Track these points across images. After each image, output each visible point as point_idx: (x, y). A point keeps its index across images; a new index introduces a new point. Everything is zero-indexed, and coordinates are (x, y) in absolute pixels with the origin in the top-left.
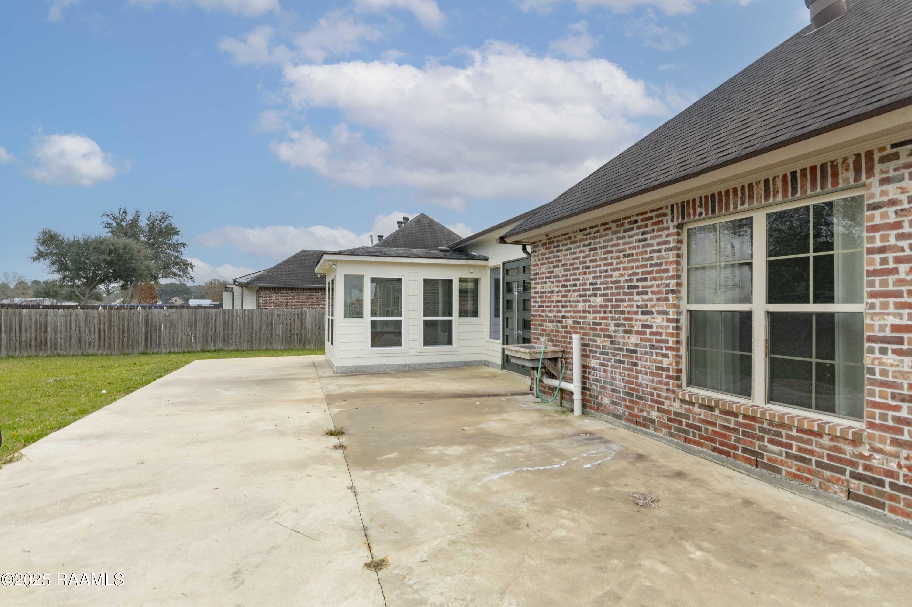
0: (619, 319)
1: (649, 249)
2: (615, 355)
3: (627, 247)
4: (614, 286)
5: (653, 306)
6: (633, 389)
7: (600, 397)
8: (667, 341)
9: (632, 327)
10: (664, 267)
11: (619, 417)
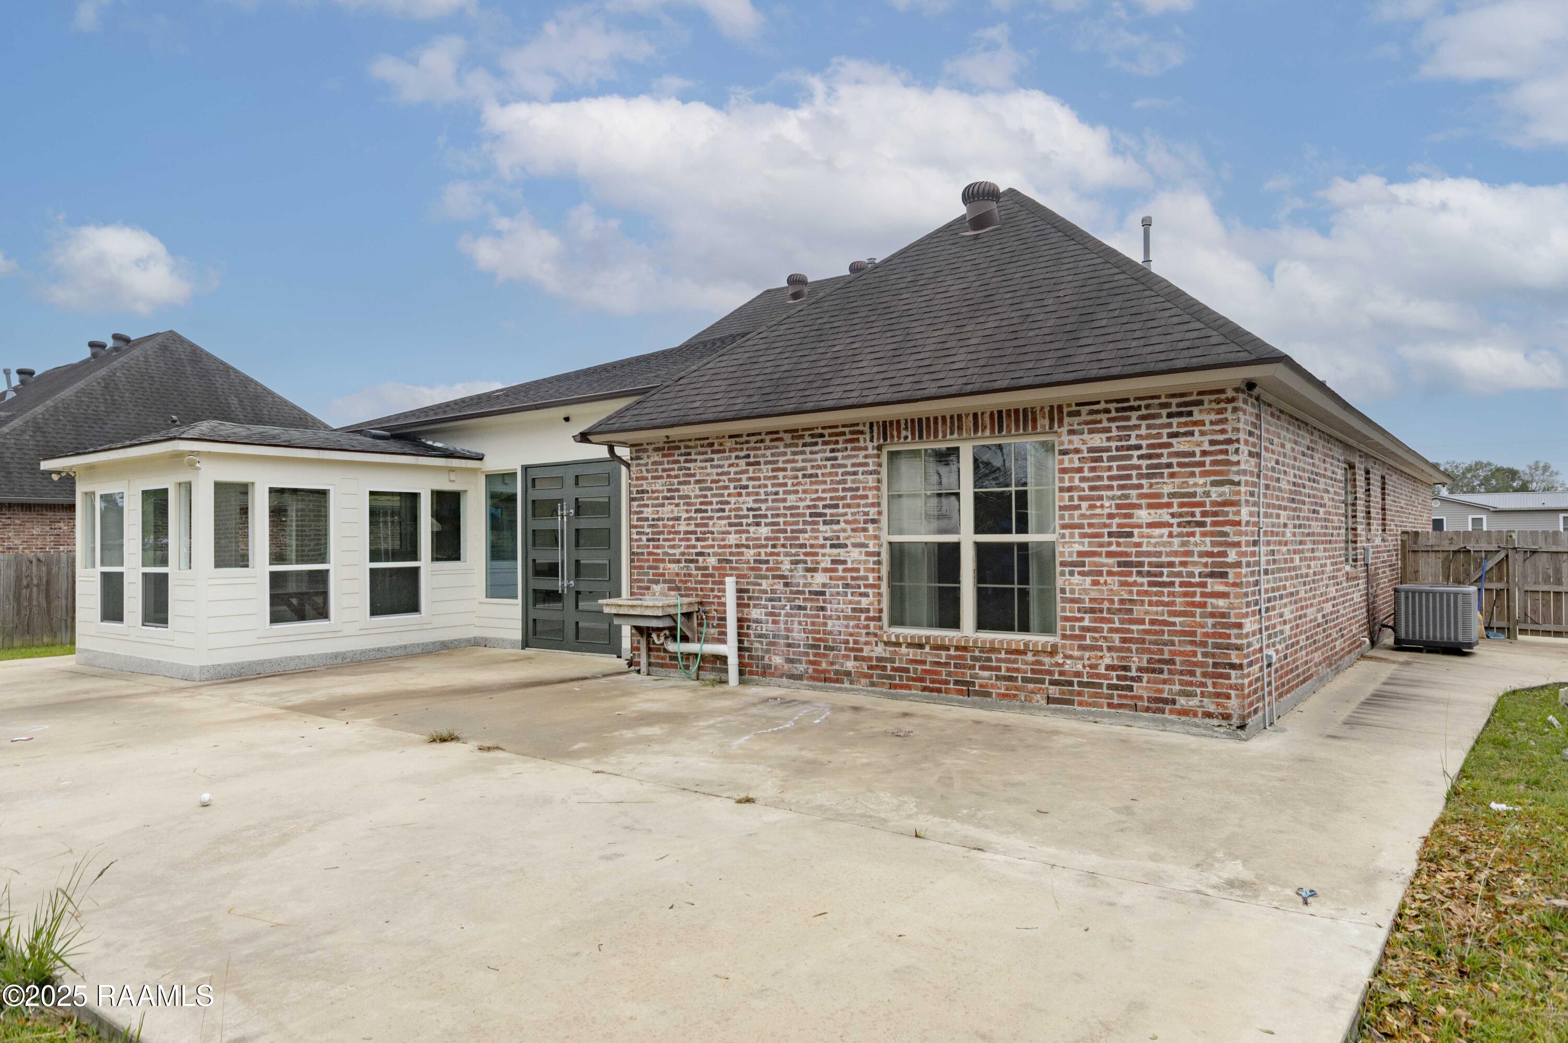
0: (797, 555)
1: (840, 471)
2: (789, 600)
3: (809, 465)
4: (788, 513)
5: (847, 538)
6: (820, 640)
7: (767, 657)
8: (866, 578)
9: (818, 563)
10: (861, 493)
11: (800, 677)
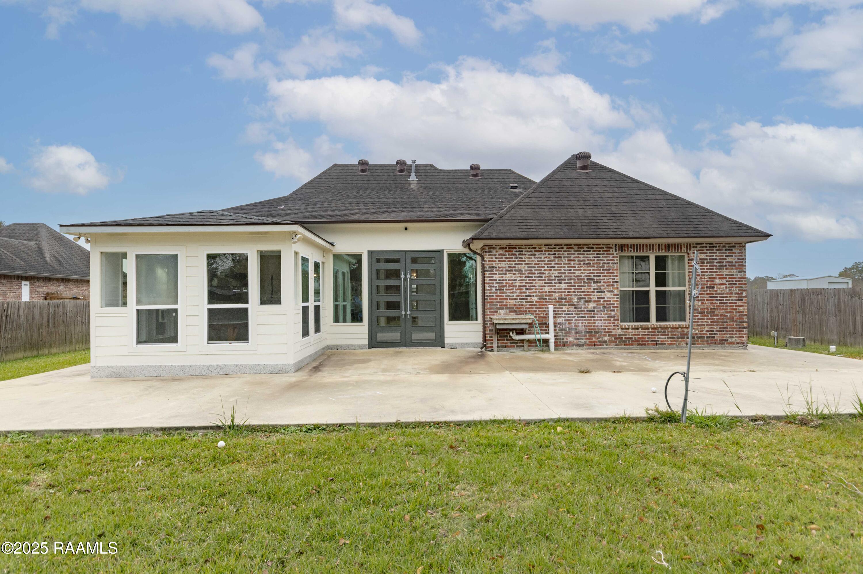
0: (581, 295)
1: (601, 262)
2: (577, 314)
3: (586, 259)
4: (576, 278)
5: (605, 289)
6: (592, 329)
7: (565, 338)
8: (614, 304)
9: (591, 299)
10: (611, 271)
11: (583, 345)
